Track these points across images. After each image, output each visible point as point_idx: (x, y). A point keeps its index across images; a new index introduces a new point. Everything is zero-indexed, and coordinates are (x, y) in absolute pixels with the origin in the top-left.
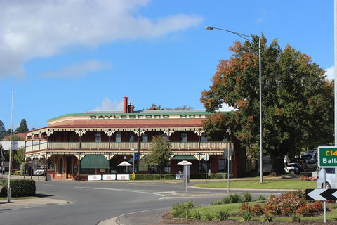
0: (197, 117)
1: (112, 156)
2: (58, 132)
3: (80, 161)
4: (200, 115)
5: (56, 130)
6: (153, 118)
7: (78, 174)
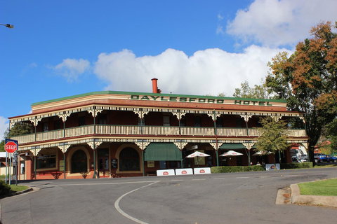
0: (251, 104)
1: (185, 144)
2: (109, 111)
3: (144, 151)
4: (254, 102)
5: (106, 108)
6: (206, 102)
7: (118, 171)
